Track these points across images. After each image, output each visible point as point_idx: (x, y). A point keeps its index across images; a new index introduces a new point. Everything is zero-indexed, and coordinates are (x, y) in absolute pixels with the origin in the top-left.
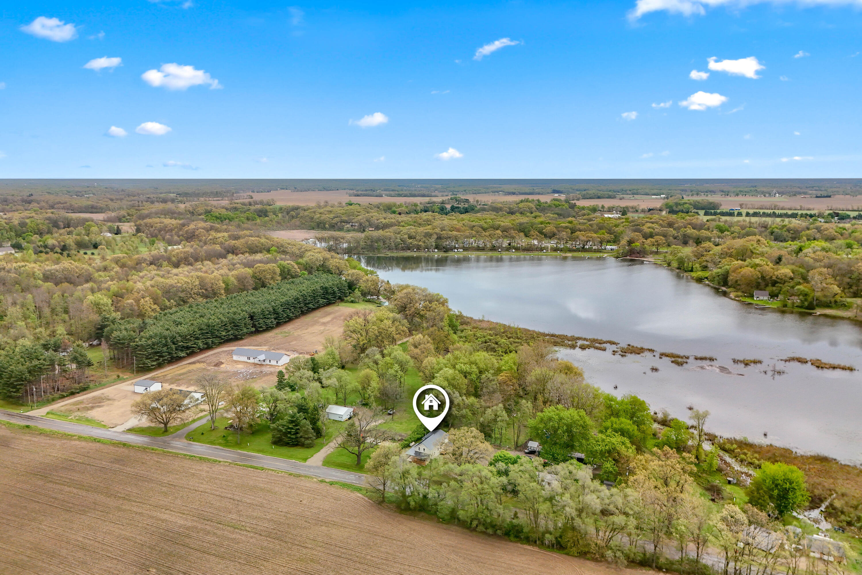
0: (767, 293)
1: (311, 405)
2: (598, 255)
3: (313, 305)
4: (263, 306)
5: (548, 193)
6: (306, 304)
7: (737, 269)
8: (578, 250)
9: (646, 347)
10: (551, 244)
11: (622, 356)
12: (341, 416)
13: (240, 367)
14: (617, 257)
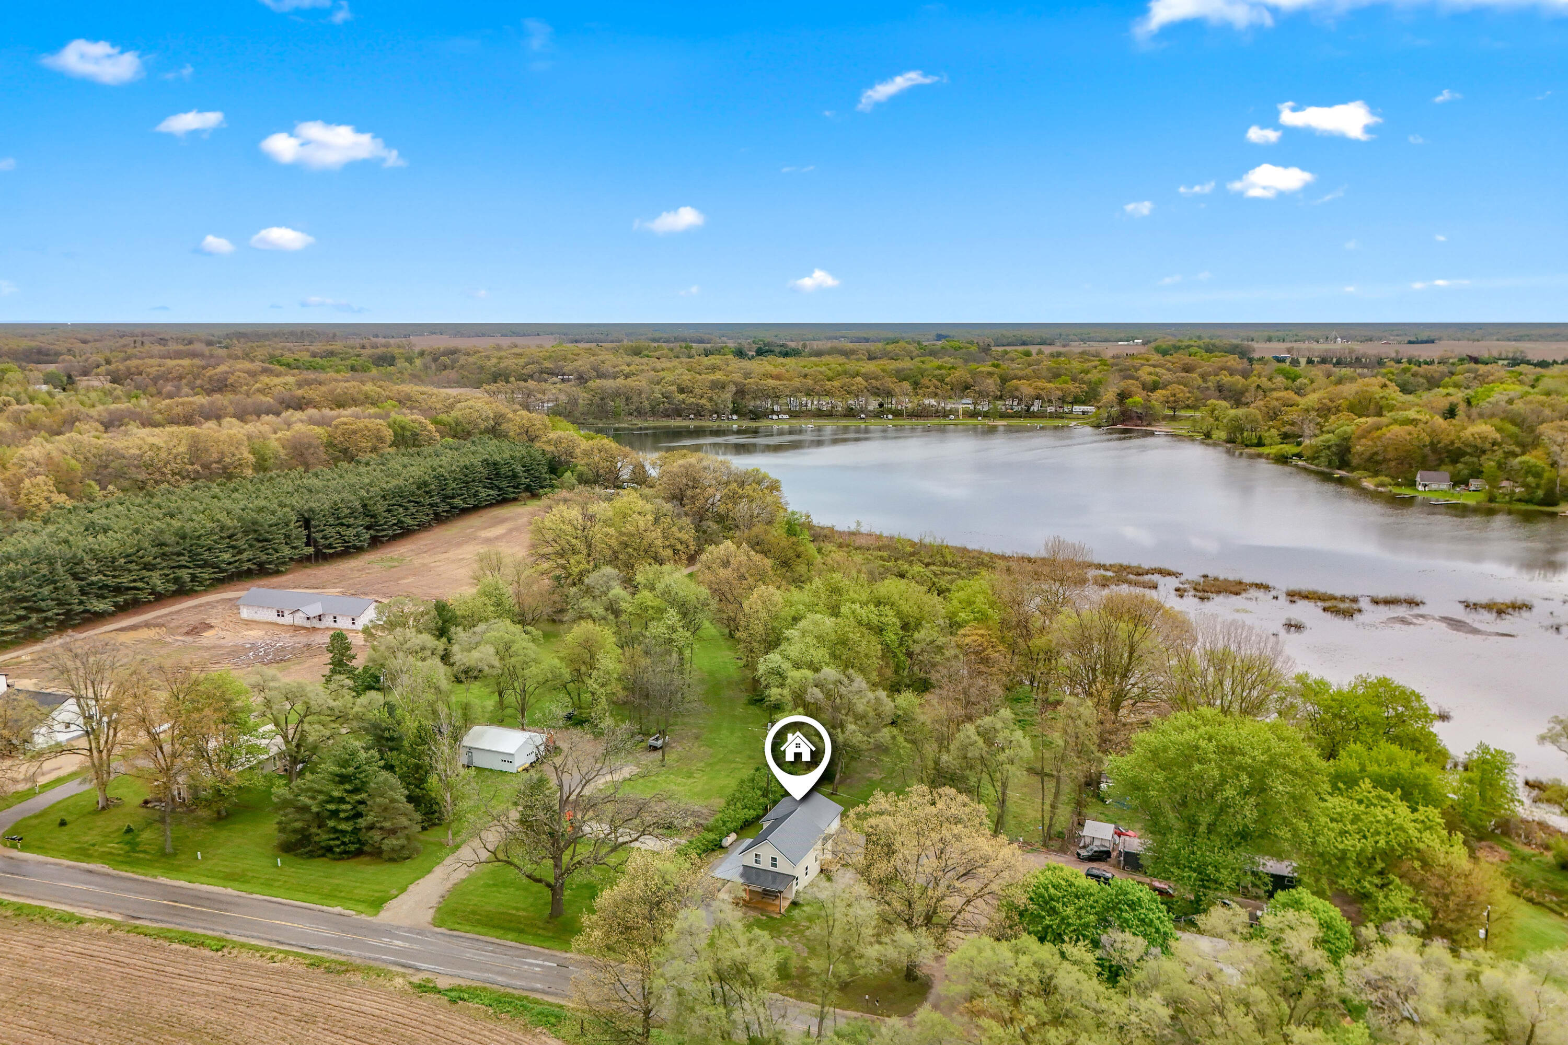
0: (1447, 475)
1: (410, 725)
2: (1059, 423)
3: (464, 500)
4: (336, 497)
6: (445, 498)
7: (1369, 432)
8: (1018, 415)
9: (1247, 580)
10: (964, 404)
11: (1202, 599)
12: (508, 758)
13: (255, 634)
14: (1099, 426)
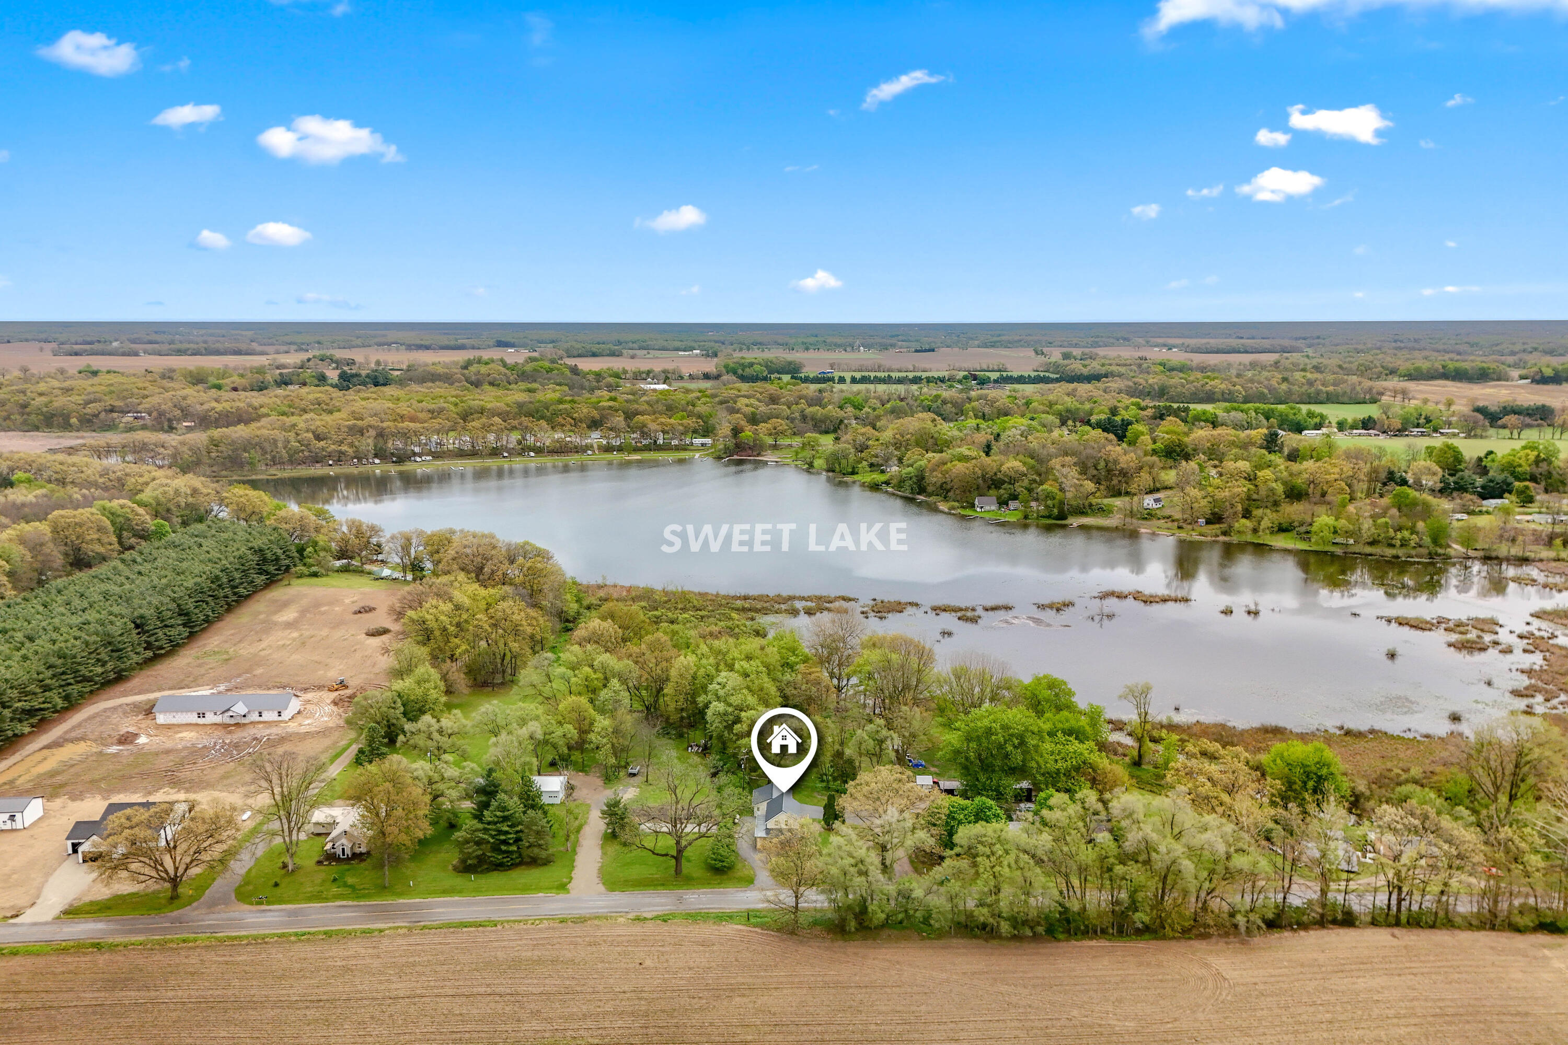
0: (994, 499)
2: (683, 455)
3: (245, 588)
5: (489, 347)
6: (232, 588)
7: (937, 466)
8: (646, 449)
10: (595, 438)
11: (881, 618)
14: (717, 457)
